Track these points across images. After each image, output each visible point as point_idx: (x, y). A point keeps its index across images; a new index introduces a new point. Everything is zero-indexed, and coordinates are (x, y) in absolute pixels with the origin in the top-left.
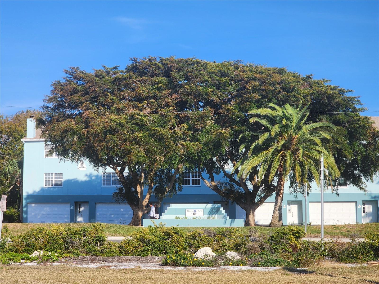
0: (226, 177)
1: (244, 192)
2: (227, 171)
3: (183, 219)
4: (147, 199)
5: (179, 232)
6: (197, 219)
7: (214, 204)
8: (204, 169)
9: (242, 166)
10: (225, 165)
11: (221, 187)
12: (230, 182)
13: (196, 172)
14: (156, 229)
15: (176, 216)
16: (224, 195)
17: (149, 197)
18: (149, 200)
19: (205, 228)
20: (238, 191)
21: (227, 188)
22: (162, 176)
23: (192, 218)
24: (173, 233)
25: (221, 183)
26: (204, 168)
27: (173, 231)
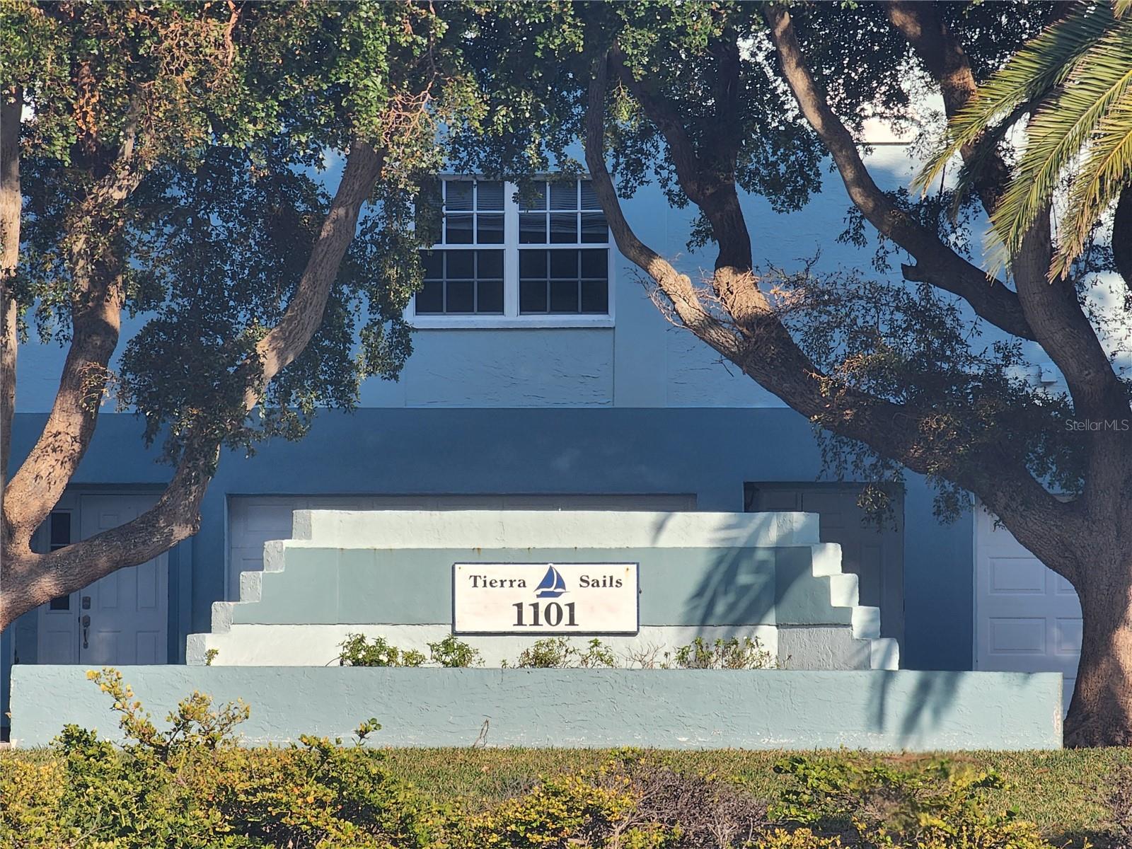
0: (870, 231)
1: (1059, 390)
2: (887, 173)
3: (429, 663)
4: (51, 459)
5: (376, 798)
6: (574, 660)
7: (750, 506)
8: (648, 146)
9: (1047, 121)
10: (868, 108)
11: (821, 333)
12: (912, 287)
13: (565, 182)
14: (138, 766)
15: (357, 630)
16: (849, 414)
17: (75, 430)
18: (77, 462)
19: (649, 754)
20: (994, 382)
21: (883, 349)
22: (215, 220)
23: (514, 650)
24: (321, 804)
25: (820, 299)
26: (645, 134)
27: (315, 790)
